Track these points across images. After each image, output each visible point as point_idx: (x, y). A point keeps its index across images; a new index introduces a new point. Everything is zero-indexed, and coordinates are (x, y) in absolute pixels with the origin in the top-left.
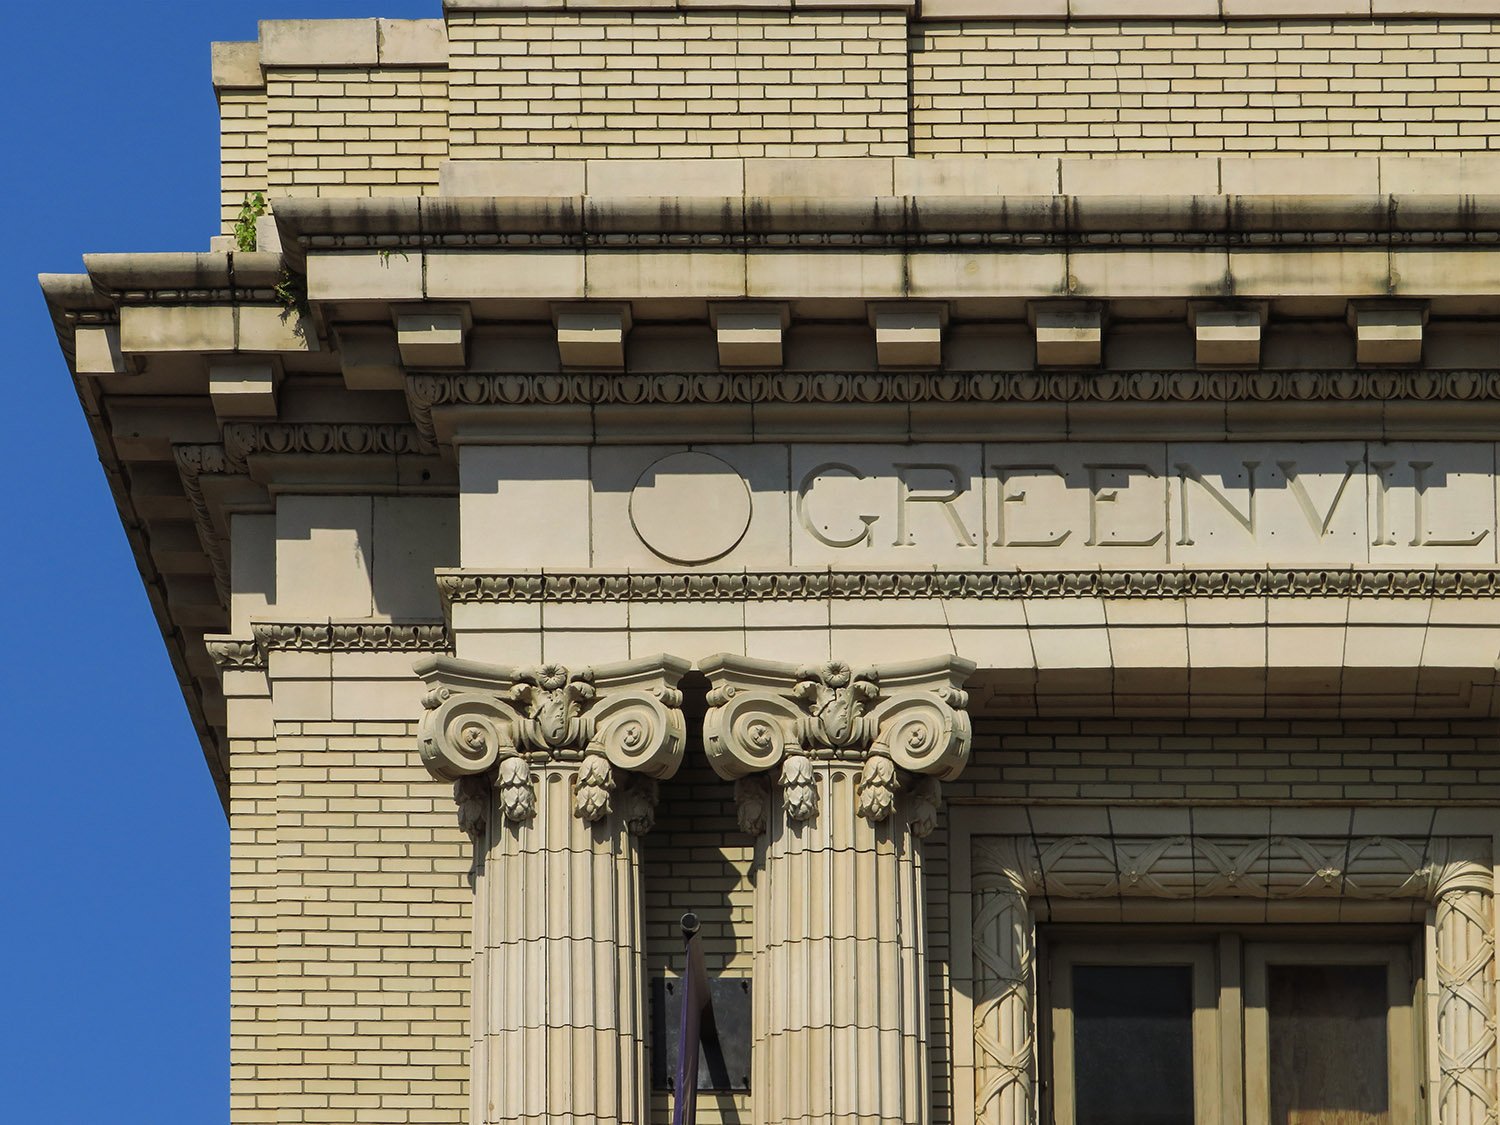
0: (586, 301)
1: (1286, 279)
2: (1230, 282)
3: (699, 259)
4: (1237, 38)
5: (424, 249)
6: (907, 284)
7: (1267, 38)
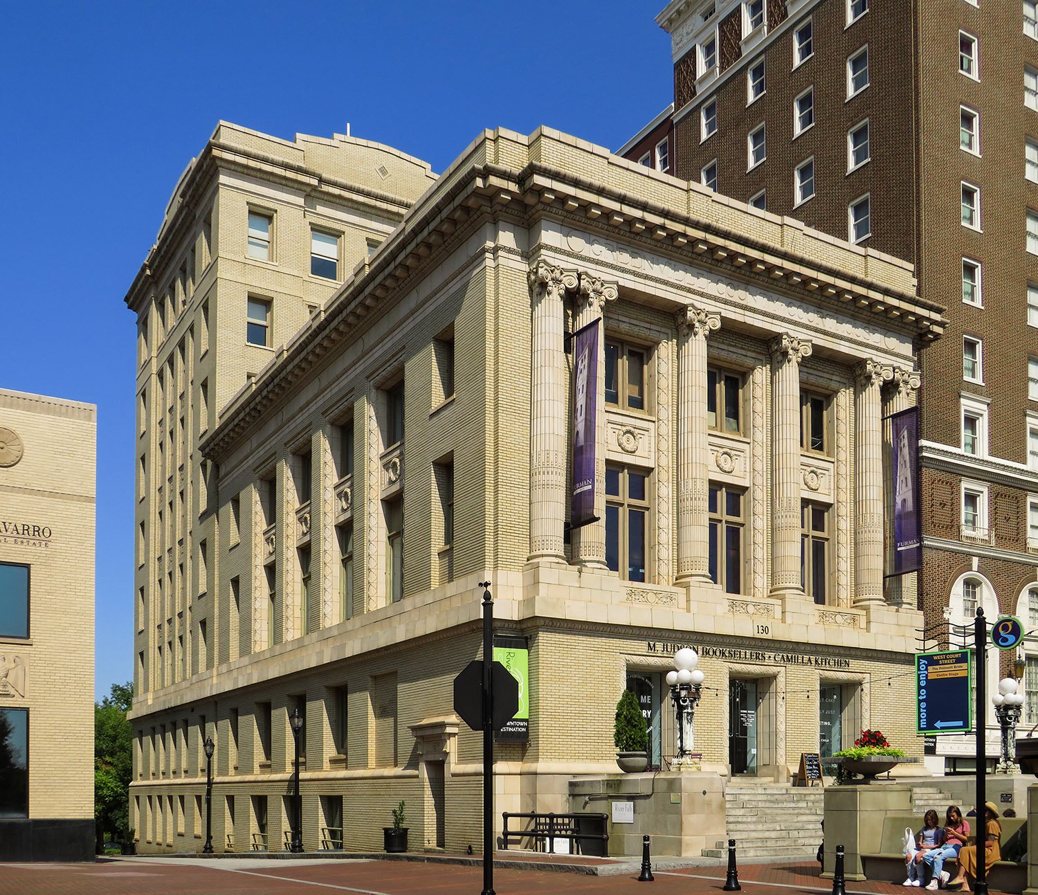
0: (575, 197)
1: (671, 226)
2: (664, 224)
3: (592, 195)
4: (650, 181)
5: (552, 179)
6: (621, 209)
7: (654, 182)
